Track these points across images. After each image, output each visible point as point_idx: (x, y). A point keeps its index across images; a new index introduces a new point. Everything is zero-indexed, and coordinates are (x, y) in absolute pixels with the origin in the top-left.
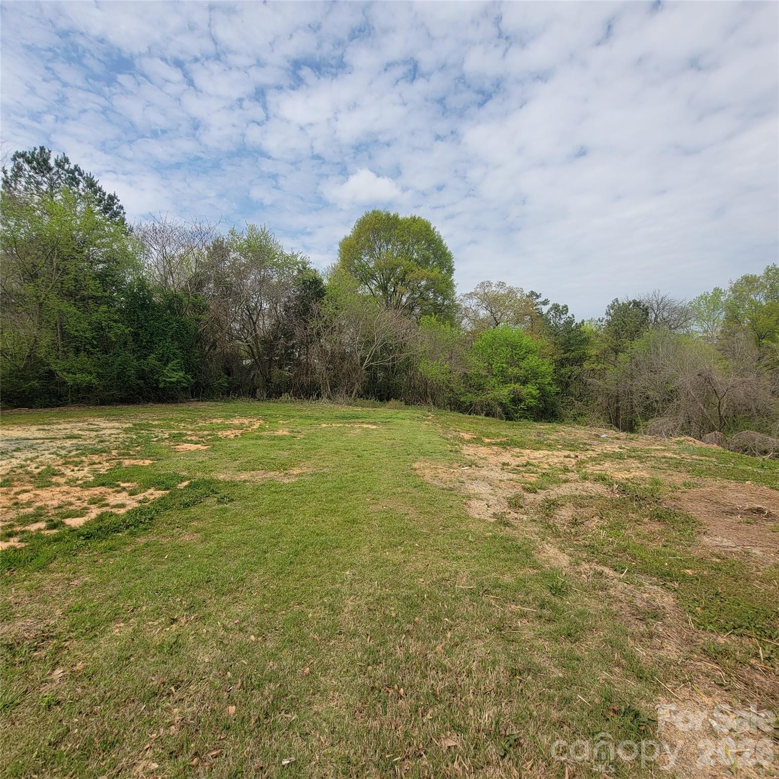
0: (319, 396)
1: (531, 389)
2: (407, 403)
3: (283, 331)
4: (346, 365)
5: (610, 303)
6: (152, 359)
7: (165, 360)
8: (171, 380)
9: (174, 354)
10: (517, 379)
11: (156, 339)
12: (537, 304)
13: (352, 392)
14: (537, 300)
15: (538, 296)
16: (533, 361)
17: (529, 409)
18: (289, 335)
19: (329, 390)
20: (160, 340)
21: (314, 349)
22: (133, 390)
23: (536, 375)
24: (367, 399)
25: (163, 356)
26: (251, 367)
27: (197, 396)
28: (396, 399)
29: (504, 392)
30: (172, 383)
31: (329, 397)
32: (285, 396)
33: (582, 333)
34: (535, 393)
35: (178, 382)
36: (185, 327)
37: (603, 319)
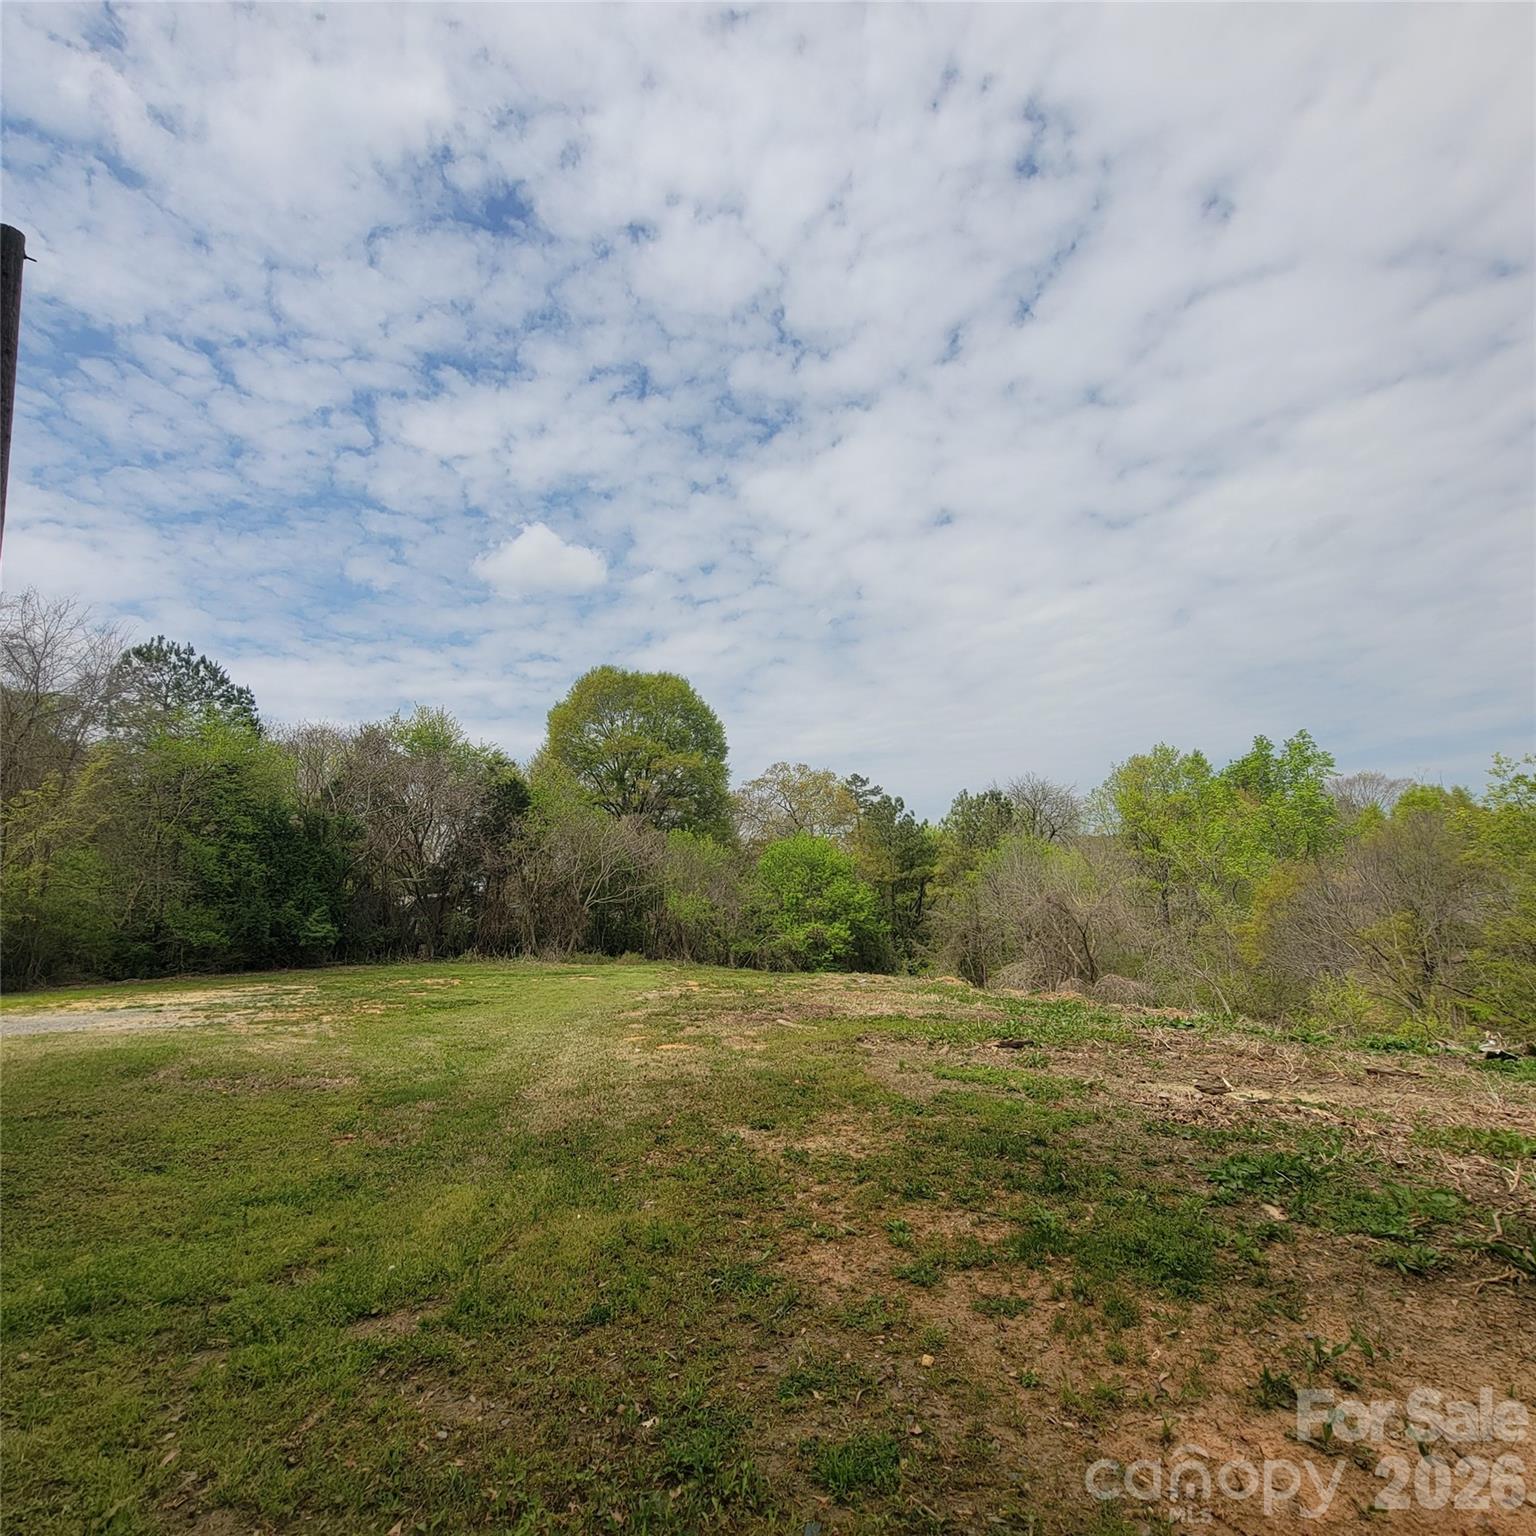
0: (519, 950)
1: (839, 930)
2: (649, 957)
3: (463, 856)
4: (559, 904)
5: (956, 796)
6: (289, 909)
7: (306, 908)
8: (317, 934)
9: (317, 899)
10: (820, 916)
11: (293, 880)
12: (865, 794)
13: (568, 944)
14: (864, 788)
15: (864, 782)
16: (840, 888)
17: (837, 958)
18: (473, 863)
19: (534, 941)
20: (299, 880)
21: (513, 884)
22: (264, 951)
23: (847, 907)
24: (590, 953)
25: (302, 902)
26: (412, 910)
27: (341, 958)
28: (633, 951)
29: (798, 936)
30: (315, 939)
31: (533, 952)
32: (468, 955)
33: (924, 840)
34: (844, 934)
35: (325, 938)
36: (331, 861)
37: (948, 820)
